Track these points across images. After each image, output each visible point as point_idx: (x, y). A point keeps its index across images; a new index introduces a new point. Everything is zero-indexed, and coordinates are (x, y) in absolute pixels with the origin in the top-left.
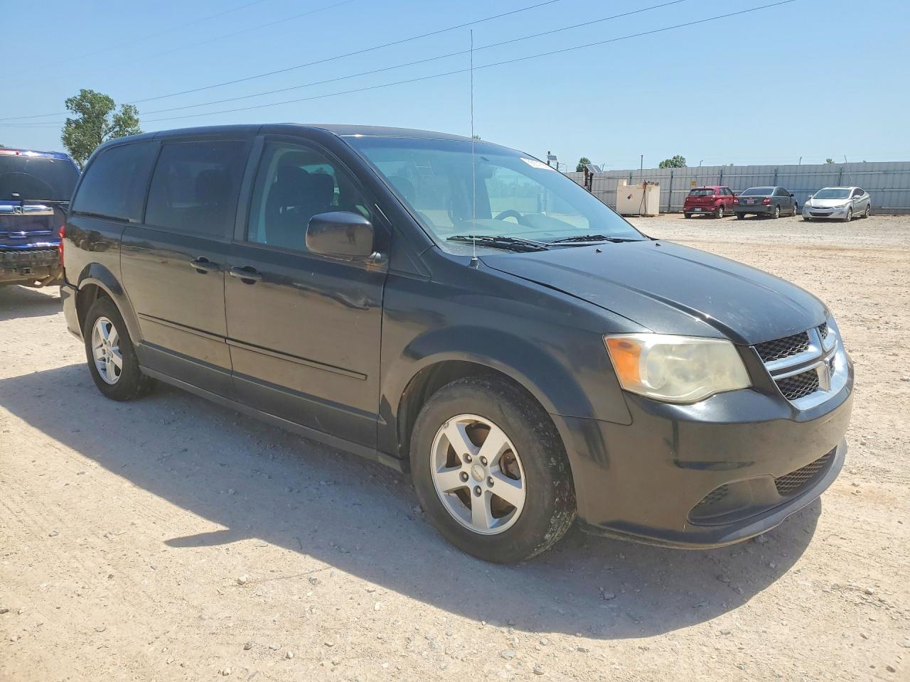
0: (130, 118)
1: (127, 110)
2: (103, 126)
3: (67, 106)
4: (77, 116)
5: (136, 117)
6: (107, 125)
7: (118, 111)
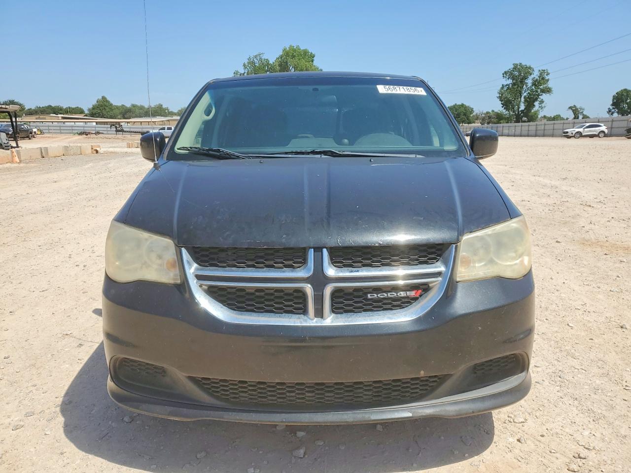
0: (543, 79)
1: (542, 73)
2: (525, 86)
3: (504, 76)
4: (510, 81)
5: (547, 78)
6: (526, 86)
7: (536, 75)
